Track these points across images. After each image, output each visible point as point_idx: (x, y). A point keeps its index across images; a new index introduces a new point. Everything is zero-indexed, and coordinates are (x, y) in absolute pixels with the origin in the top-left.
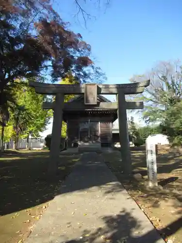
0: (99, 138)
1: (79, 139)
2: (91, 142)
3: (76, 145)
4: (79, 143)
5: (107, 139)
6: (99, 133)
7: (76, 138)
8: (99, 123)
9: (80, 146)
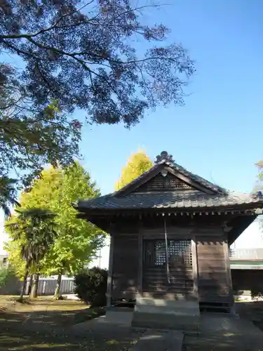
0: (195, 287)
1: (140, 287)
2: (171, 296)
3: (131, 304)
4: (139, 299)
5: (216, 288)
6: (194, 271)
7: (131, 282)
8: (193, 243)
9: (140, 306)
